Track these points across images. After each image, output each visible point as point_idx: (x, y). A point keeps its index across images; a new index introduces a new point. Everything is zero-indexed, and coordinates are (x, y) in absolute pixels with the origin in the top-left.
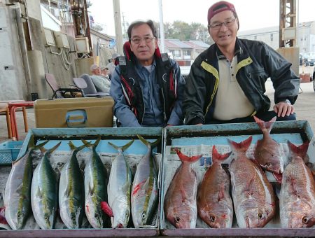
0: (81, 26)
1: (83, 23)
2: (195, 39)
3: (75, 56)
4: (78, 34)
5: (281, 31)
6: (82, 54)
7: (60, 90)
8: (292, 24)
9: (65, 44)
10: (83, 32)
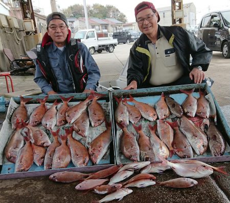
0: (27, 11)
1: (29, 9)
2: (110, 18)
3: (23, 34)
4: (25, 17)
5: (172, 12)
6: (29, 32)
7: (16, 60)
8: (180, 7)
9: (16, 24)
10: (29, 16)
